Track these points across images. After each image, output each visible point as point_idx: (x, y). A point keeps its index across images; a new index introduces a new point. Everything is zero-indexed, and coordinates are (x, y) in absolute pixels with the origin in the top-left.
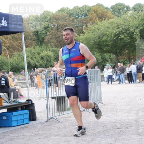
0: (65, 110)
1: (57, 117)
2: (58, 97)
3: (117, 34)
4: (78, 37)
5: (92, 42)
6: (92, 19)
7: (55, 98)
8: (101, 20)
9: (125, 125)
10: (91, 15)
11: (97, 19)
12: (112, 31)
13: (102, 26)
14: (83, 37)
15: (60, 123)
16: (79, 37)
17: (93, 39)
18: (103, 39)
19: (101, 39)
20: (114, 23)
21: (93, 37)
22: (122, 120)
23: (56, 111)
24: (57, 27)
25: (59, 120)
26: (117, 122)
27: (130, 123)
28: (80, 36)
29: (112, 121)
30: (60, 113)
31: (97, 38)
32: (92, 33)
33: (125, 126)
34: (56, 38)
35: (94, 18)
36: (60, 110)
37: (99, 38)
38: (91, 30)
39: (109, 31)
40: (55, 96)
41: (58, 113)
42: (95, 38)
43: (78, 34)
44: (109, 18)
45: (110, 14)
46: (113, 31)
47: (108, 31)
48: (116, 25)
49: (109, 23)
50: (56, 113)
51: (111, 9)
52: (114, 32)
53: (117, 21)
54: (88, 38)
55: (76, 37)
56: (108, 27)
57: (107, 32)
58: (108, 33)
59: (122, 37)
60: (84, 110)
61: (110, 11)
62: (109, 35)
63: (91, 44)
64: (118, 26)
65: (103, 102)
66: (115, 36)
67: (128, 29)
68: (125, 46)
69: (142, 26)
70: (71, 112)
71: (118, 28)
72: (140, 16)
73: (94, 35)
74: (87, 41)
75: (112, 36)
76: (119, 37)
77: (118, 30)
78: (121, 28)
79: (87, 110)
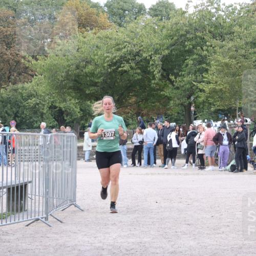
3: (114, 61)
4: (34, 62)
5: (63, 74)
8: (84, 29)
12: (105, 55)
13: (84, 43)
14: (43, 64)
16: (35, 62)
17: (64, 68)
18: (87, 70)
19: (82, 71)
20: (110, 39)
21: (66, 64)
22: (116, 244)
26: (105, 247)
27: (132, 251)
28: (37, 60)
29: (93, 245)
31: (74, 67)
37: (78, 67)
39: (99, 53)
42: (69, 66)
43: (33, 57)
44: (103, 28)
45: (103, 18)
46: (108, 54)
47: (97, 55)
48: (113, 42)
49: (99, 37)
51: (106, 9)
52: (109, 57)
53: (117, 35)
54: (55, 65)
55: (29, 61)
57: (95, 55)
58: (96, 57)
59: (125, 68)
60: (38, 220)
61: (103, 12)
62: (99, 62)
63: (61, 79)
64: (118, 45)
65: (78, 203)
66: (110, 66)
67: (138, 54)
68: (130, 87)
69: (168, 48)
70: (8, 223)
71: (119, 50)
72: (164, 27)
73: (68, 60)
74: (52, 71)
75: (106, 65)
76: (120, 69)
77: (118, 54)
78: (124, 50)
79: (44, 220)
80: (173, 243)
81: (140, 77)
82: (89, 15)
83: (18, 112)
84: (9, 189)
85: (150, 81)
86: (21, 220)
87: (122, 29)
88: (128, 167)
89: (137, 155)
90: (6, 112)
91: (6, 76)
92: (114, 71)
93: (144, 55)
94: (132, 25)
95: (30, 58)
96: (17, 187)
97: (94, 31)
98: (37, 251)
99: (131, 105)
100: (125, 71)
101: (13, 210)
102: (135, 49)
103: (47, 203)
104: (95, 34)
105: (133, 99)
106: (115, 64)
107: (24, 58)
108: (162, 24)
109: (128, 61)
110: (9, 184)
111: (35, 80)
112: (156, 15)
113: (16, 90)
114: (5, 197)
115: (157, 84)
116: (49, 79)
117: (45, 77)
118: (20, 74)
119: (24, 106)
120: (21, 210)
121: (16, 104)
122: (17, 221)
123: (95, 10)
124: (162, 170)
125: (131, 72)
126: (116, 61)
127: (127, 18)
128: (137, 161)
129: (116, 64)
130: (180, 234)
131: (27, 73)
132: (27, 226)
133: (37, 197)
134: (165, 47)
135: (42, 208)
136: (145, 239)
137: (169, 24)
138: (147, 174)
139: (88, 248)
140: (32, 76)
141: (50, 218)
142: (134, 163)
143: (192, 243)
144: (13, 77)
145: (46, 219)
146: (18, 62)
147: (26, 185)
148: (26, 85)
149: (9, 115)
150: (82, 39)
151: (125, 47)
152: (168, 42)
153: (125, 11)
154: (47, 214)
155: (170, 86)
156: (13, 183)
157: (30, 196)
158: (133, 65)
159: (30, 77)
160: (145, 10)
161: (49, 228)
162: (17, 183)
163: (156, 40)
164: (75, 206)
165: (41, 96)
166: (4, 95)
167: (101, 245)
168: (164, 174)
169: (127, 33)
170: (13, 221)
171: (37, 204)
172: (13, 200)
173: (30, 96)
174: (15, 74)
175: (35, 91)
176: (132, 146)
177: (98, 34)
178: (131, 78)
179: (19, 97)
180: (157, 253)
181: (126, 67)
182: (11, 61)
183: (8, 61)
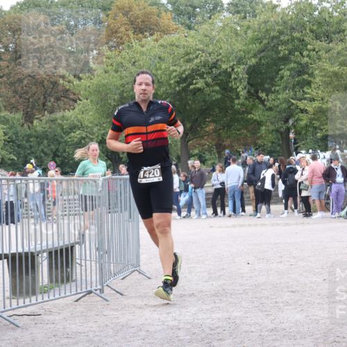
0: (34, 293)
1: (11, 313)
2: (14, 255)
3: (184, 76)
4: (76, 82)
5: (116, 97)
6: (116, 32)
7: (6, 256)
8: (140, 35)
9: (203, 335)
10: (115, 19)
11: (130, 33)
12: (171, 69)
13: (142, 53)
14: (89, 84)
15: (19, 329)
16: (78, 82)
17: (117, 88)
20: (177, 46)
21: (119, 83)
22: (196, 321)
23: (8, 294)
24: (16, 52)
25: (16, 322)
26: (181, 326)
27: (218, 330)
28: (80, 79)
29: (166, 324)
30: (21, 301)
32: (116, 71)
33: (203, 340)
34: (12, 84)
35: (122, 29)
36: (21, 293)
38: (112, 65)
39: (163, 67)
40: (6, 251)
41: (14, 302)
42: (123, 85)
44: (166, 32)
45: (167, 19)
46: (175, 68)
47: (161, 69)
48: (182, 51)
49: (162, 46)
50: (7, 302)
51: (170, 7)
52: (176, 71)
53: (187, 41)
54: (104, 85)
55: (69, 82)
56: (160, 58)
57: (157, 70)
58: (159, 72)
59: (198, 86)
60: (90, 292)
61: (167, 10)
62: (164, 78)
63: (113, 103)
64: (188, 54)
65: (143, 268)
66: (178, 83)
67: (215, 65)
68: (206, 111)
69: (255, 56)
70: (51, 298)
71: (189, 61)
72: (249, 27)
73: (121, 78)
74: (101, 94)
75: (172, 82)
76: (192, 87)
77: (189, 66)
78: (196, 61)
79: (98, 292)
80: (272, 317)
81: (219, 96)
82: (147, 15)
83: (57, 150)
84: (50, 253)
85: (232, 100)
86: (68, 294)
87: (192, 32)
88: (208, 217)
89: (218, 202)
90: (43, 151)
91: (41, 102)
92: (184, 89)
93: (224, 66)
94: (205, 26)
95: (71, 78)
96: (61, 250)
97: (155, 37)
98: (91, 335)
99: (208, 134)
100: (199, 90)
101: (57, 281)
102: (211, 59)
103: (101, 269)
104: (157, 40)
105: (211, 127)
106: (184, 80)
107: (63, 77)
108: (246, 23)
109: (202, 76)
110: (50, 247)
111: (79, 106)
112: (238, 12)
113: (53, 121)
114: (45, 263)
115: (243, 105)
116: (97, 104)
117: (91, 101)
118: (58, 99)
119: (66, 142)
120: (68, 280)
121: (55, 140)
122: (62, 295)
123: (154, 9)
124: (254, 220)
125: (207, 90)
126: (187, 77)
127: (199, 18)
128: (219, 210)
129: (186, 80)
130: (281, 305)
131: (67, 97)
132: (77, 301)
133: (88, 263)
134: (250, 55)
135: (95, 277)
136: (235, 314)
137: (255, 23)
138: (234, 226)
139: (159, 328)
140: (76, 101)
141: (107, 290)
142: (215, 213)
143: (298, 316)
144: (49, 104)
145: (102, 291)
146: (55, 84)
147: (72, 247)
148: (68, 114)
149: (45, 154)
150: (139, 48)
151: (197, 57)
152: (256, 47)
153: (195, 8)
154: (102, 284)
155: (260, 106)
156: (56, 245)
157: (78, 261)
158: (209, 80)
159: (71, 102)
160: (222, 6)
161: (105, 302)
162: (61, 244)
163: (239, 46)
164: (140, 273)
165: (87, 127)
166: (39, 129)
167: (175, 323)
168: (256, 225)
169: (199, 38)
170: (57, 296)
171: (88, 271)
172: (57, 268)
173: (73, 128)
174: (52, 100)
175: (79, 121)
176: (211, 190)
177: (161, 41)
178: (207, 98)
179: (59, 130)
180: (252, 332)
181: (200, 84)
182: (46, 83)
183: (42, 82)
